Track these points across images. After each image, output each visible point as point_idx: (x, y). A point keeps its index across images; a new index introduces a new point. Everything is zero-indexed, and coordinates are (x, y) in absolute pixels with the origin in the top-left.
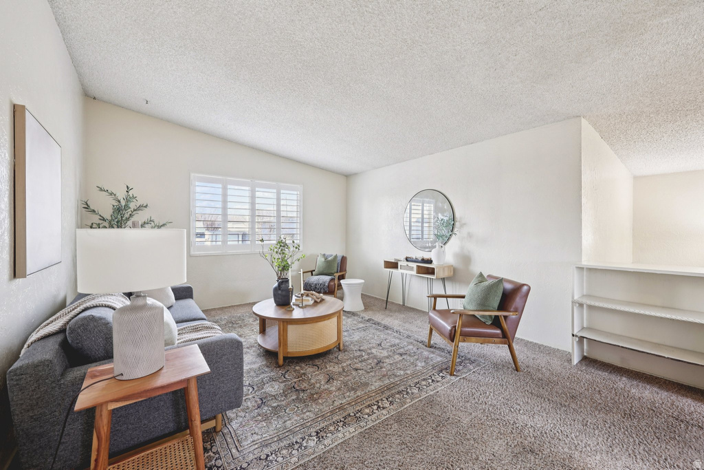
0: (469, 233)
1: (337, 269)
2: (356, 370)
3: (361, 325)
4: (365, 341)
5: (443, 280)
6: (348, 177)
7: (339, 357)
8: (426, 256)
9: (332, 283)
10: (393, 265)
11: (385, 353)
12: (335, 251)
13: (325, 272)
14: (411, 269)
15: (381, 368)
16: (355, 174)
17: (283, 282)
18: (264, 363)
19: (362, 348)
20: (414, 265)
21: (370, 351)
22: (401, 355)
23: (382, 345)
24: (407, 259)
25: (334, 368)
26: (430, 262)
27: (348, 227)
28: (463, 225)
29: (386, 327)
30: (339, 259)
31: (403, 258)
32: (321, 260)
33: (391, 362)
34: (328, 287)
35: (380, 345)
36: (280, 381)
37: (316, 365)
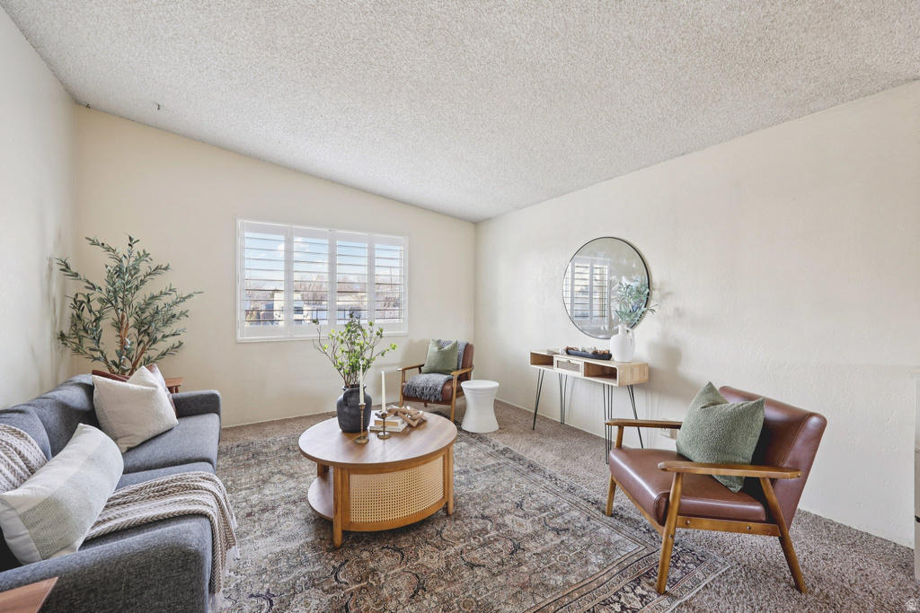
0: (677, 310)
1: (460, 362)
2: (472, 566)
3: (491, 461)
4: (493, 496)
5: (631, 388)
6: (477, 224)
7: (445, 532)
8: (602, 346)
9: (448, 387)
10: (547, 360)
11: (528, 527)
12: (456, 334)
13: (438, 368)
14: (576, 368)
15: (520, 564)
16: (488, 219)
17: (353, 390)
18: (309, 539)
19: (487, 512)
20: (580, 362)
21: (500, 520)
22: (558, 531)
23: (525, 506)
24: (568, 352)
25: (431, 560)
26: (607, 356)
27: (477, 299)
28: (665, 296)
29: (533, 468)
30: (462, 347)
31: (561, 348)
32: (433, 349)
33: (539, 550)
34: (442, 392)
35: (519, 506)
36: (326, 588)
37: (399, 550)
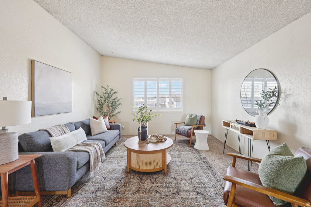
2: (157, 192)
3: (195, 161)
4: (184, 173)
6: (211, 70)
7: (158, 179)
9: (189, 131)
10: (227, 124)
11: (188, 187)
14: (237, 129)
15: (173, 198)
19: (177, 177)
20: (239, 126)
21: (179, 182)
22: (198, 193)
25: (147, 185)
29: (209, 167)
30: (199, 118)
33: (184, 197)
35: (191, 179)
36: (117, 181)
37: (141, 179)
